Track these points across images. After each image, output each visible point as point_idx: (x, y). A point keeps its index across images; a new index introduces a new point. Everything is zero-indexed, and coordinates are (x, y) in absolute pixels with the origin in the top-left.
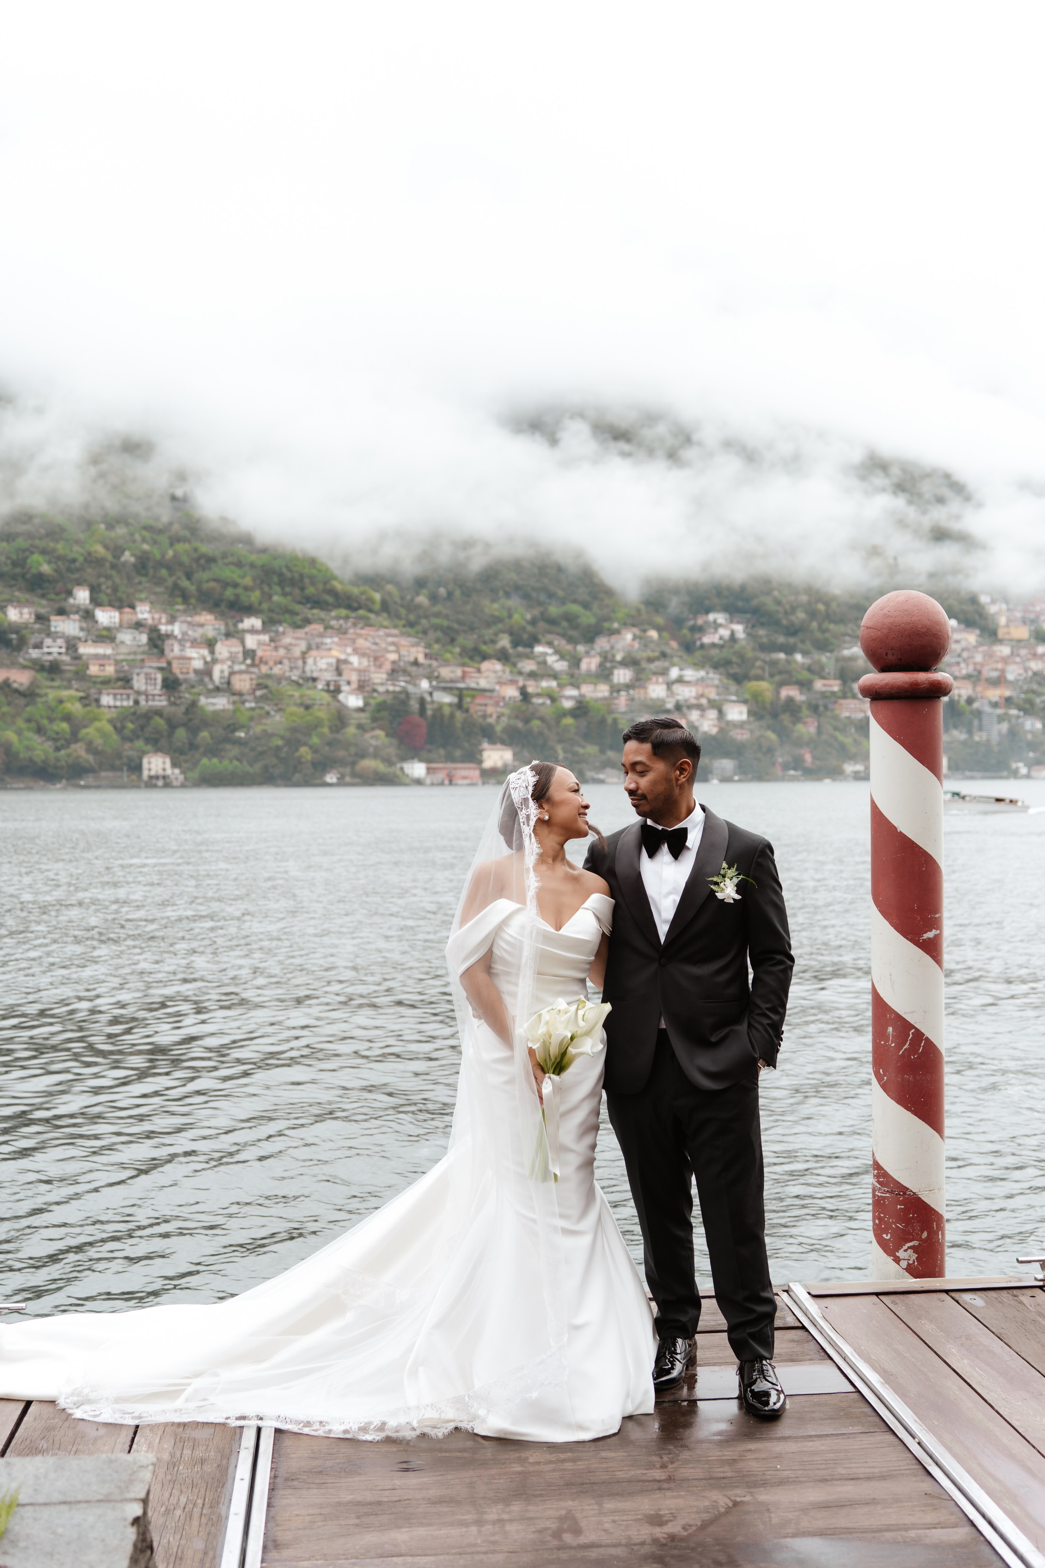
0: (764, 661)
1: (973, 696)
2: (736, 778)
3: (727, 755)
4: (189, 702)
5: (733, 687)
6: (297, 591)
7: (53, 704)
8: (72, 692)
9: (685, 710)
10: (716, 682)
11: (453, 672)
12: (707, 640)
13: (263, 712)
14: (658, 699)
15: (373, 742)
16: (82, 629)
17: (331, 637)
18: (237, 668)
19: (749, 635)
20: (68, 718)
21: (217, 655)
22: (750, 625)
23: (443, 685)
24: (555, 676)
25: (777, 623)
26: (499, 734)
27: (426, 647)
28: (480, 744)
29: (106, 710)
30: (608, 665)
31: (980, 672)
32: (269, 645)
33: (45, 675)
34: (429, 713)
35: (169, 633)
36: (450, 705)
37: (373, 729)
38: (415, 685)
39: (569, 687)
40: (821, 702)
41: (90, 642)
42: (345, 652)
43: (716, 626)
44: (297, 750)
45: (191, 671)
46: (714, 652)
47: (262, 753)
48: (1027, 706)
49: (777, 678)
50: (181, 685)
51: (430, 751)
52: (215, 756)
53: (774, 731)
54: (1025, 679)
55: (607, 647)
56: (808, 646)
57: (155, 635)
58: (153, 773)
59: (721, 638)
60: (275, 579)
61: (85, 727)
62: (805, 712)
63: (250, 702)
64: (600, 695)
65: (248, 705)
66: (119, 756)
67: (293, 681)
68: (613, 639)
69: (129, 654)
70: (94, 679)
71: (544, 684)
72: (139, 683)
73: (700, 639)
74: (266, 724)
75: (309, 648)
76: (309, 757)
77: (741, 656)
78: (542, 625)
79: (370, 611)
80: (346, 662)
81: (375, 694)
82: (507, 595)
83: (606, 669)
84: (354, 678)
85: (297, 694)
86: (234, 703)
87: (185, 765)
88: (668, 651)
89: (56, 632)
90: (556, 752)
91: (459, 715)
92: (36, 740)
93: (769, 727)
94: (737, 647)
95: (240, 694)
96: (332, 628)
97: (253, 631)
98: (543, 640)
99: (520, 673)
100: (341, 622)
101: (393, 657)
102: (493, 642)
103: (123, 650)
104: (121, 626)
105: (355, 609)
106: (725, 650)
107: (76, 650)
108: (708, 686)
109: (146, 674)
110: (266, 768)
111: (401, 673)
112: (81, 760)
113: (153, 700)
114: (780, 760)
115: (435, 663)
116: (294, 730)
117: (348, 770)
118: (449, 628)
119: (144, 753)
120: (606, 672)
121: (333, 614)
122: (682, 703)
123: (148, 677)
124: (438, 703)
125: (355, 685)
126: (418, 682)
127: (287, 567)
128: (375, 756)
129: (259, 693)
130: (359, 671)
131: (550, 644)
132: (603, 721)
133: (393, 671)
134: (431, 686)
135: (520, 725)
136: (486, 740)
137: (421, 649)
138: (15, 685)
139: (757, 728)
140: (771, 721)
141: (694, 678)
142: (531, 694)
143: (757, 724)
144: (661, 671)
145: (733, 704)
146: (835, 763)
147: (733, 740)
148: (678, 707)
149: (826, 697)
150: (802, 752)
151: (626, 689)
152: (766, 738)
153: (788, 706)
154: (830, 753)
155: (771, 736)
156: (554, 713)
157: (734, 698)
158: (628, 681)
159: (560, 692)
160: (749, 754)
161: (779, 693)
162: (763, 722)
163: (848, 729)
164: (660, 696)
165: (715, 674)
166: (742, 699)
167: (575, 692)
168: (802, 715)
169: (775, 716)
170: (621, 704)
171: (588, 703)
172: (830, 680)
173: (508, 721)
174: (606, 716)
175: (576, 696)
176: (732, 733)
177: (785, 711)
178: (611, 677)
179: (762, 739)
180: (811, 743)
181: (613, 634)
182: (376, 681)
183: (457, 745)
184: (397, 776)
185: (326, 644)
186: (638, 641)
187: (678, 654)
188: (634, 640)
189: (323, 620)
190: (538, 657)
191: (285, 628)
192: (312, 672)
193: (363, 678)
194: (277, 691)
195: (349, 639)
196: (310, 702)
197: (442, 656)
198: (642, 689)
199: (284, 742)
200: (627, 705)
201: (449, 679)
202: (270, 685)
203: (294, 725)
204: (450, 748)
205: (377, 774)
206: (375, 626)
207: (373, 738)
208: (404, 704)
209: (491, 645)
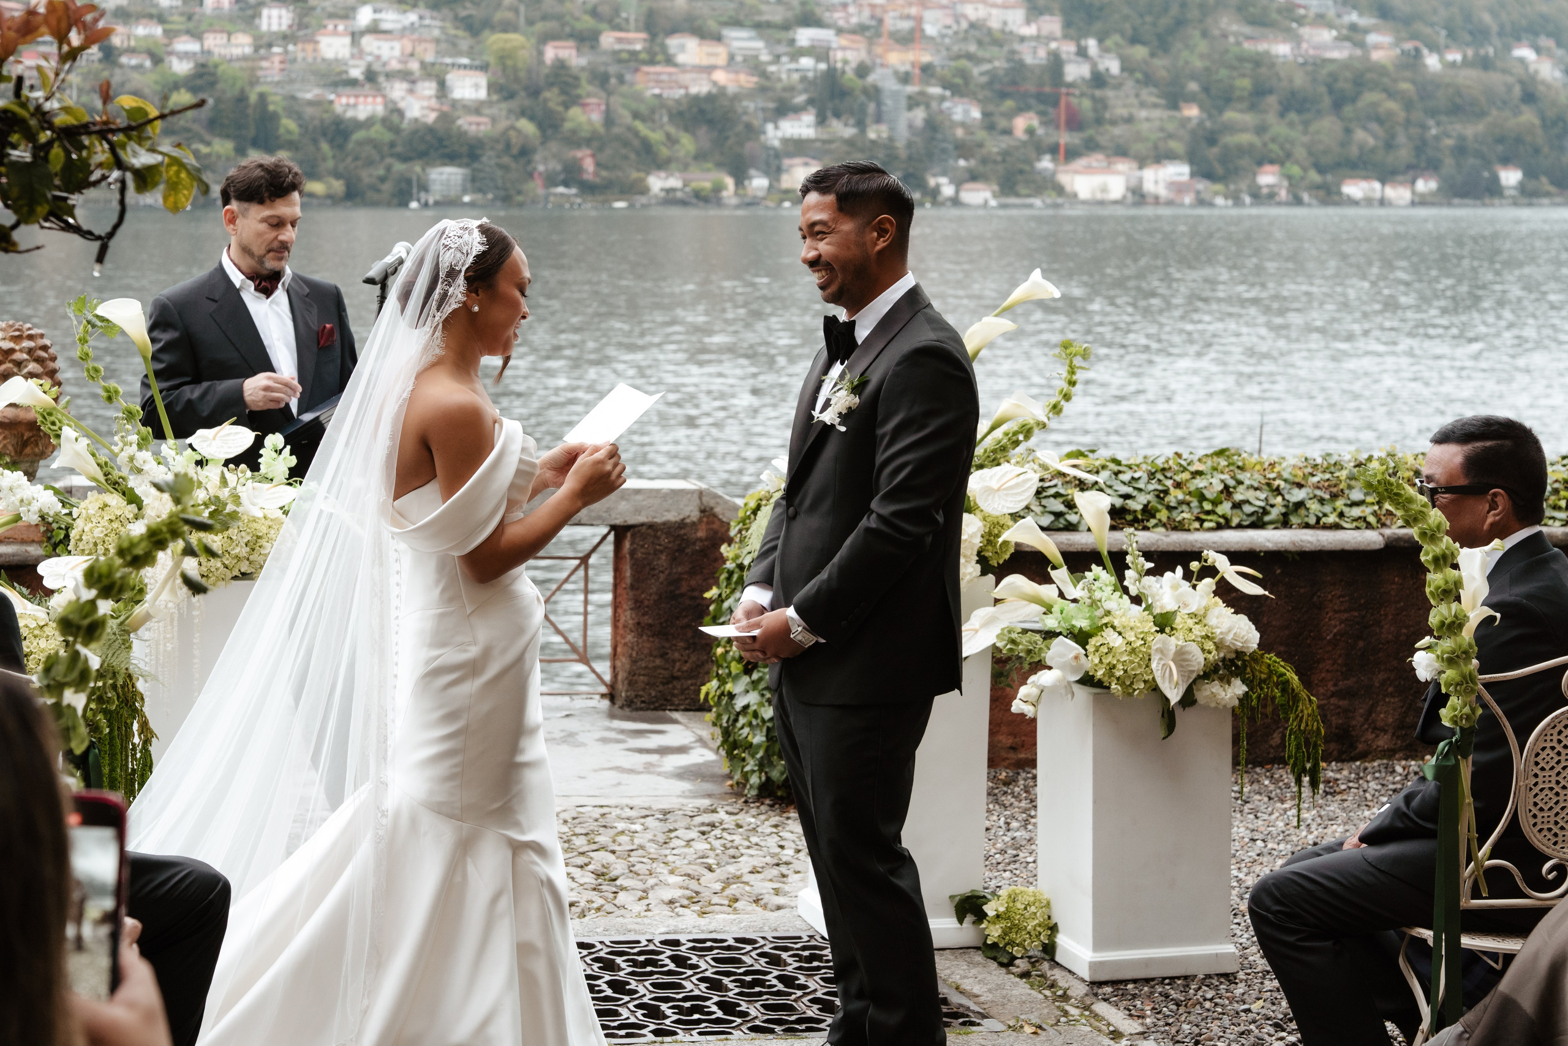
1: (868, 62)
2: (467, 199)
3: (451, 158)
5: (465, 40)
9: (381, 79)
10: (436, 33)
14: (337, 60)
24: (160, 18)
31: (880, 21)
39: (185, 38)
40: (613, 69)
48: (958, 80)
49: (540, 27)
53: (532, 118)
54: (956, 33)
62: (586, 87)
64: (237, 52)
71: (141, 30)
93: (523, 113)
108: (421, 41)
114: (541, 168)
120: (250, 12)
122: (377, 67)
132: (242, 98)
139: (504, 113)
140: (527, 102)
141: (398, 26)
142: (116, 48)
143: (504, 106)
144: (341, 12)
145: (462, 72)
146: (635, 175)
147: (462, 134)
148: (371, 76)
149: (620, 61)
150: (579, 154)
151: (280, 42)
152: (519, 131)
153: (557, 75)
154: (626, 158)
155: (527, 126)
156: (156, 82)
157: (465, 61)
158: (284, 28)
159: (167, 45)
160: (488, 158)
161: (541, 53)
162: (514, 104)
163: (657, 117)
164: (340, 56)
165: (432, 18)
166: (477, 63)
167: (193, 46)
168: (579, 91)
169: (534, 92)
170: (272, 69)
171: (216, 66)
172: (628, 31)
173: (79, 96)
174: (247, 89)
175: (195, 54)
176: (460, 122)
177: (551, 85)
178: (257, 21)
179: (512, 133)
180: (593, 141)
198: (308, 41)
200: (282, 70)
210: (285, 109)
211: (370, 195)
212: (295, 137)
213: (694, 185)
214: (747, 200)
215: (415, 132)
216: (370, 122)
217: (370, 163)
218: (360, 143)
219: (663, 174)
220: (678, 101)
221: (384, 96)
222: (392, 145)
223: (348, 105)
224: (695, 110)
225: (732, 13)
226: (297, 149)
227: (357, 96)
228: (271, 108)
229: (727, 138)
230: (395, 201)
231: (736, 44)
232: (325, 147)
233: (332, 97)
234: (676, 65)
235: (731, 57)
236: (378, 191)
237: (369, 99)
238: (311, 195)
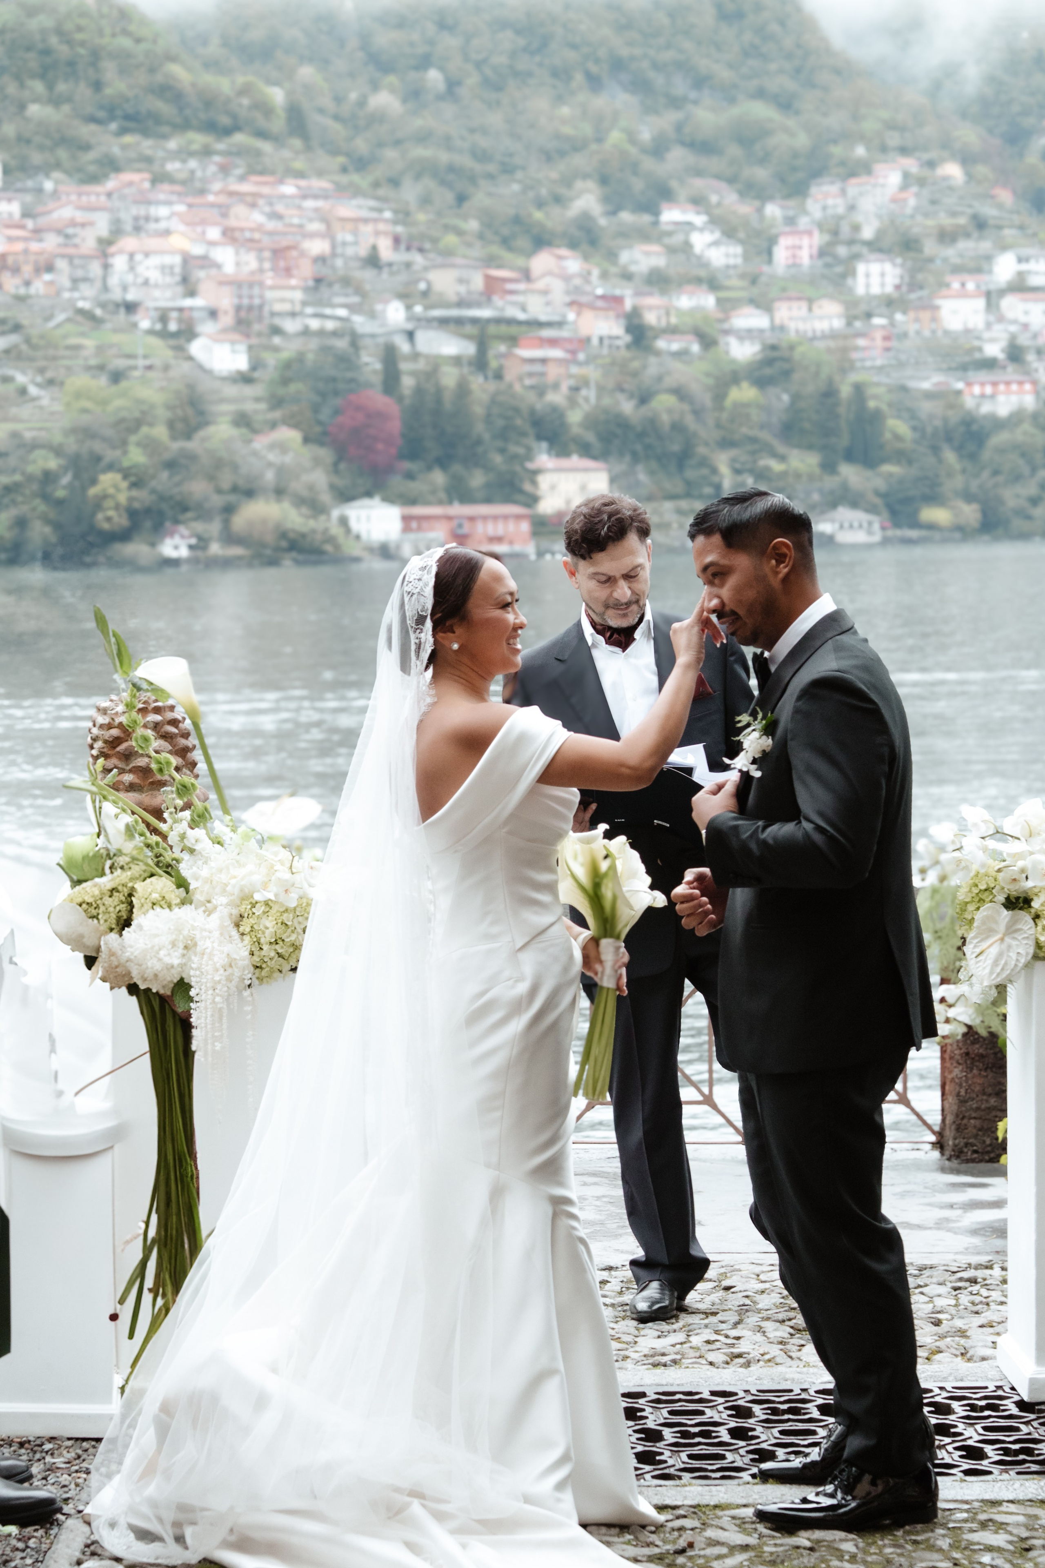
6: (83, 91)
9: (1031, 357)
11: (461, 281)
14: (967, 331)
15: (272, 457)
17: (169, 203)
23: (437, 313)
24: (712, 283)
26: (576, 430)
27: (395, 222)
28: (529, 455)
30: (842, 251)
32: (22, 227)
34: (408, 383)
36: (457, 361)
37: (273, 425)
38: (372, 315)
39: (748, 310)
42: (202, 239)
44: (94, 482)
51: (410, 476)
55: (838, 205)
60: (33, 61)
64: (822, 326)
67: (81, 312)
68: (854, 187)
71: (685, 301)
74: (16, 420)
75: (117, 231)
76: (122, 498)
78: (677, 156)
79: (262, 134)
80: (205, 262)
81: (277, 340)
82: (594, 82)
83: (838, 260)
84: (226, 301)
85: (90, 343)
88: (988, 211)
90: (714, 471)
91: (478, 384)
96: (170, 179)
98: (682, 194)
99: (627, 276)
100: (193, 164)
101: (318, 247)
102: (559, 200)
105: (227, 132)
110: (20, 523)
111: (337, 287)
115: (418, 259)
116: (86, 433)
117: (214, 527)
118: (451, 168)
120: (839, 269)
121: (172, 144)
122: (1024, 340)
124: (427, 357)
125: (227, 320)
126: (379, 307)
127: (59, 31)
128: (279, 492)
130: (236, 284)
131: (698, 201)
132: (829, 393)
133: (318, 281)
134: (411, 318)
135: (627, 407)
136: (544, 445)
137: (381, 227)
142: (651, 328)
144: (973, 264)
148: (1015, 354)
151: (884, 310)
156: (708, 375)
158: (889, 289)
159: (725, 320)
164: (971, 325)
167: (760, 321)
170: (872, 348)
171: (792, 348)
173: (599, 398)
174: (838, 379)
175: (761, 331)
178: (850, 281)
181: (853, 174)
182: (278, 307)
183: (474, 460)
184: (331, 540)
185: (157, 220)
186: (914, 189)
187: (1017, 219)
188: (904, 187)
189: (149, 160)
190: (669, 234)
191: (57, 182)
192: (125, 288)
193: (246, 301)
194: (42, 337)
195: (212, 205)
196: (121, 363)
197: (435, 241)
198: (924, 308)
199: (62, 462)
200: (887, 349)
201: (453, 298)
202: (25, 322)
203: (85, 419)
204: (457, 468)
205: (283, 535)
206: (272, 172)
207: (272, 447)
208: (346, 361)
209: (556, 211)
210: (890, 405)
211: (1017, 523)
212: (909, 445)
216: (1017, 418)
217: (1017, 478)
218: (1001, 451)
221: (1036, 382)
223: (983, 396)
226: (910, 462)
227: (996, 383)
228: (872, 404)
232: (950, 456)
236: (1029, 518)
237: (1014, 387)
238: (931, 526)
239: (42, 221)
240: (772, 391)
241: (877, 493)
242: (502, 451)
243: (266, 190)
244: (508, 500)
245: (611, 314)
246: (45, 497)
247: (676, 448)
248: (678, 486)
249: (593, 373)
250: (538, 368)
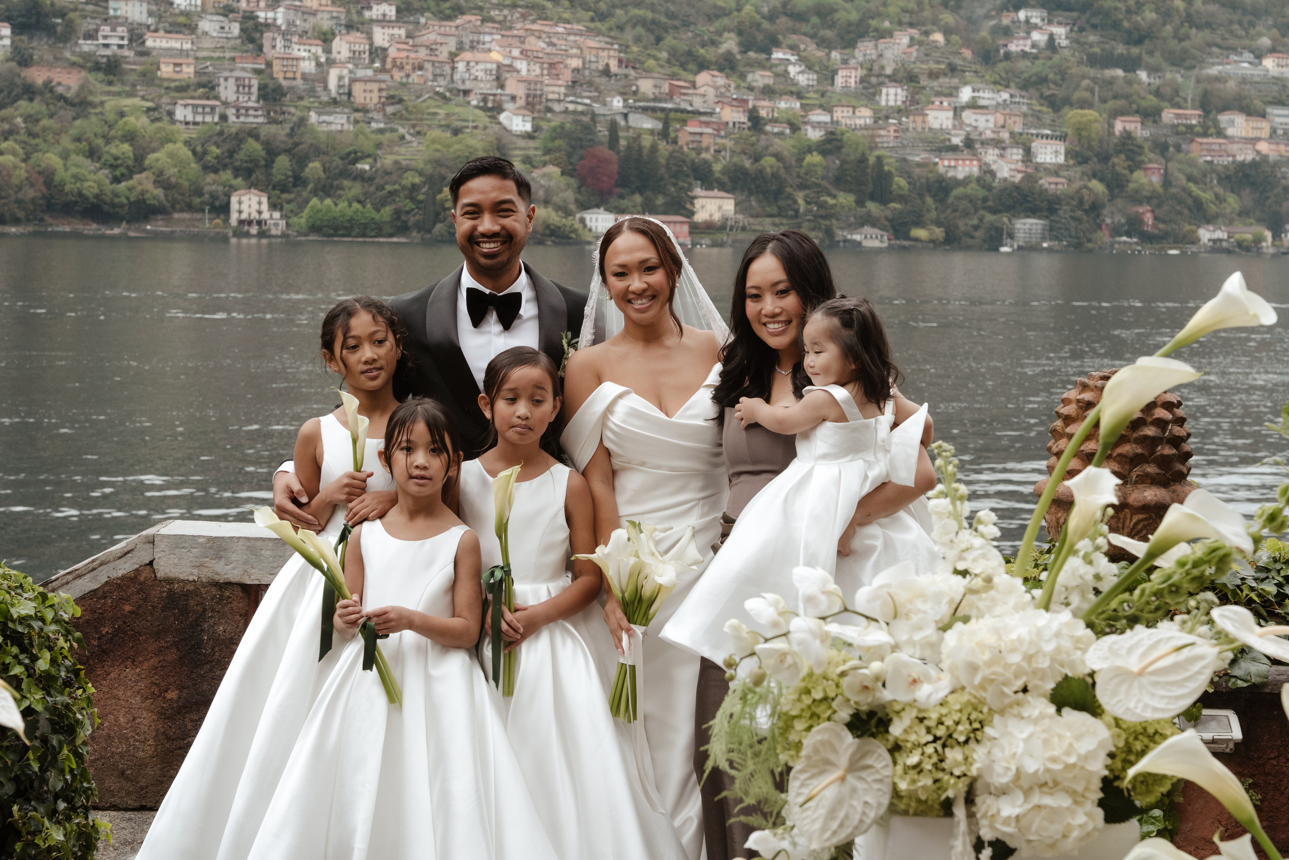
0: (1094, 80)
2: (1045, 245)
3: (1033, 212)
4: (295, 119)
5: (1048, 114)
7: (111, 117)
8: (137, 101)
9: (977, 146)
10: (1024, 108)
11: (656, 86)
12: (1013, 47)
13: (395, 136)
14: (942, 131)
15: (544, 182)
16: (150, 14)
17: (492, 34)
18: (361, 73)
19: (1077, 41)
20: (130, 137)
21: (334, 55)
22: (1076, 29)
23: (642, 104)
24: (799, 95)
25: (1116, 25)
26: (717, 175)
27: (620, 52)
28: (690, 188)
29: (183, 127)
30: (874, 80)
32: (405, 42)
33: (101, 75)
34: (623, 143)
35: (269, 21)
36: (652, 132)
37: (545, 164)
38: (604, 104)
39: (818, 111)
40: (1171, 140)
41: (161, 33)
42: (509, 55)
43: (1030, 27)
44: (440, 191)
45: (298, 75)
46: (1023, 64)
47: (390, 192)
49: (1111, 104)
50: (285, 95)
51: (622, 197)
52: (329, 196)
53: (1101, 180)
55: (872, 53)
56: (1157, 59)
57: (250, 24)
58: (244, 216)
59: (1034, 46)
61: (154, 151)
62: (1148, 154)
63: (377, 121)
64: (860, 122)
65: (374, 125)
66: (199, 192)
67: (437, 93)
68: (882, 43)
69: (216, 49)
70: (166, 84)
71: (783, 105)
72: (227, 91)
73: (1006, 46)
74: (398, 153)
75: (461, 48)
77: (1063, 73)
78: (783, 20)
80: (511, 68)
81: (549, 115)
83: (871, 85)
84: (520, 91)
85: (442, 112)
86: (356, 122)
87: (287, 207)
88: (958, 61)
89: (116, 17)
90: (795, 202)
92: (86, 166)
93: (1095, 176)
94: (1056, 58)
95: (364, 110)
96: (492, 20)
97: (383, 21)
98: (784, 43)
100: (506, 12)
101: (575, 63)
102: (714, 43)
103: (207, 43)
104: (204, 10)
106: (1038, 62)
107: (144, 43)
108: (1010, 115)
109: (237, 79)
110: (397, 213)
111: (585, 87)
112: (147, 196)
113: (247, 115)
114: (1108, 221)
115: (632, 73)
116: (437, 163)
118: (653, 22)
119: (233, 188)
120: (871, 91)
122: (974, 136)
123: (241, 84)
124: (635, 128)
125: (521, 102)
126: (608, 99)
128: (546, 202)
129: (390, 109)
130: (527, 82)
131: (793, 48)
132: (863, 160)
133: (574, 82)
134: (624, 107)
135: (747, 164)
136: (699, 182)
137: (612, 53)
138: (60, 90)
139: (1078, 175)
140: (1098, 167)
141: (994, 103)
142: (763, 119)
143: (1079, 169)
144: (947, 91)
145: (1045, 141)
146: (1187, 227)
147: (1043, 192)
148: (969, 143)
149: (1178, 133)
150: (1141, 210)
151: (895, 115)
152: (1090, 190)
153: (1124, 144)
154: (1181, 213)
155: (1097, 186)
156: (794, 147)
157: (1048, 132)
158: (899, 103)
159: (805, 116)
160: (1064, 212)
161: (1111, 126)
162: (1087, 168)
163: (1208, 180)
164: (944, 127)
165: (1023, 97)
166: (1058, 133)
167: (826, 118)
168: (1143, 158)
169: (1105, 158)
170: (887, 136)
171: (842, 134)
172: (1186, 108)
173: (731, 157)
174: (867, 152)
175: (826, 123)
176: (1042, 182)
177: (1120, 152)
178: (877, 98)
179: (1084, 191)
180: (1152, 199)
181: (882, 37)
182: (551, 96)
183: (659, 189)
184: (575, 231)
185: (484, 44)
186: (916, 47)
187: (974, 67)
188: (910, 45)
189: (481, 9)
190: (776, 66)
191: (427, 19)
192: (463, 81)
193: (532, 92)
194: (415, 107)
195: (516, 36)
196: (459, 124)
197: (642, 63)
198: (918, 115)
199: (423, 179)
200: (896, 137)
201: (652, 96)
202: (405, 98)
203: (438, 154)
204: (648, 193)
205: (548, 227)
206: (551, 20)
207: (544, 176)
208: (588, 129)
209: (712, 49)
210: (897, 169)
211: (966, 241)
212: (906, 192)
213: (1237, 236)
214: (1283, 250)
215: (1006, 189)
216: (968, 180)
217: (966, 214)
218: (958, 198)
219: (1211, 228)
220: (1226, 167)
221: (979, 160)
222: (985, 200)
223: (949, 167)
224: (1240, 174)
225: (1277, 94)
226: (906, 202)
227: (956, 160)
228: (886, 168)
229: (1267, 198)
230: (986, 246)
231: (1278, 120)
232: (929, 200)
233: (937, 160)
234: (1225, 137)
235: (1274, 131)
236: (972, 237)
237: (967, 162)
238: (917, 240)
239: (418, 41)
240: (830, 158)
241: (887, 219)
242: (675, 185)
243: (547, 29)
244: (677, 213)
245: (741, 109)
246: (412, 199)
247: (774, 188)
248: (775, 210)
249: (729, 143)
250: (697, 138)
